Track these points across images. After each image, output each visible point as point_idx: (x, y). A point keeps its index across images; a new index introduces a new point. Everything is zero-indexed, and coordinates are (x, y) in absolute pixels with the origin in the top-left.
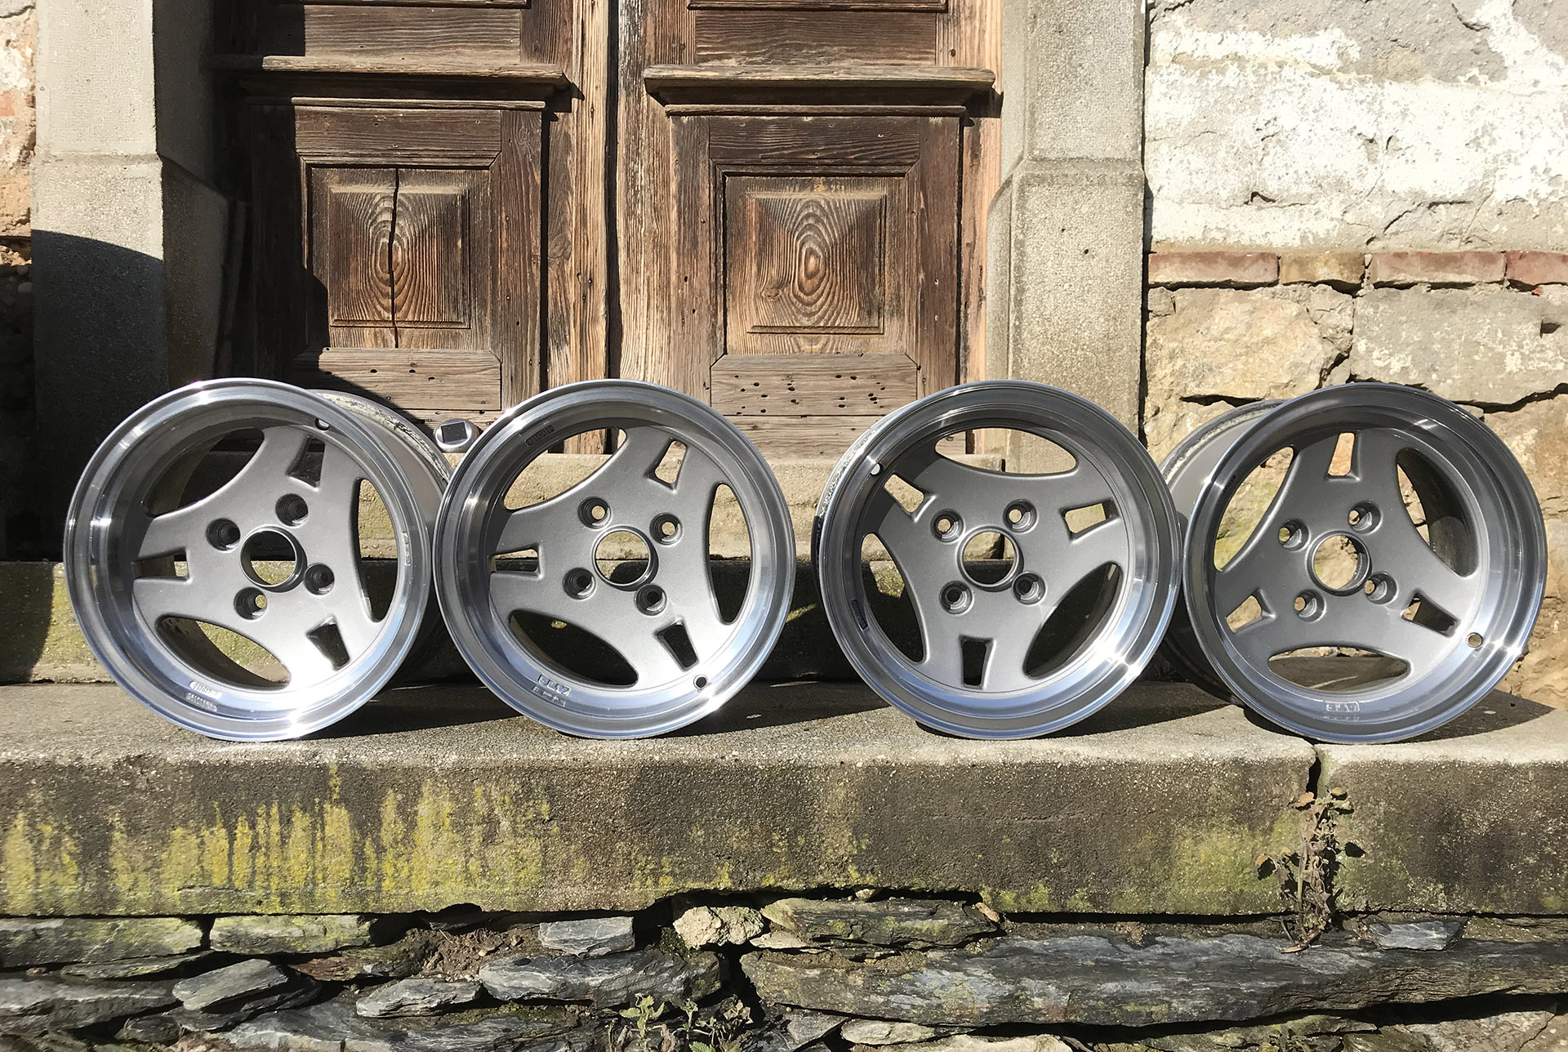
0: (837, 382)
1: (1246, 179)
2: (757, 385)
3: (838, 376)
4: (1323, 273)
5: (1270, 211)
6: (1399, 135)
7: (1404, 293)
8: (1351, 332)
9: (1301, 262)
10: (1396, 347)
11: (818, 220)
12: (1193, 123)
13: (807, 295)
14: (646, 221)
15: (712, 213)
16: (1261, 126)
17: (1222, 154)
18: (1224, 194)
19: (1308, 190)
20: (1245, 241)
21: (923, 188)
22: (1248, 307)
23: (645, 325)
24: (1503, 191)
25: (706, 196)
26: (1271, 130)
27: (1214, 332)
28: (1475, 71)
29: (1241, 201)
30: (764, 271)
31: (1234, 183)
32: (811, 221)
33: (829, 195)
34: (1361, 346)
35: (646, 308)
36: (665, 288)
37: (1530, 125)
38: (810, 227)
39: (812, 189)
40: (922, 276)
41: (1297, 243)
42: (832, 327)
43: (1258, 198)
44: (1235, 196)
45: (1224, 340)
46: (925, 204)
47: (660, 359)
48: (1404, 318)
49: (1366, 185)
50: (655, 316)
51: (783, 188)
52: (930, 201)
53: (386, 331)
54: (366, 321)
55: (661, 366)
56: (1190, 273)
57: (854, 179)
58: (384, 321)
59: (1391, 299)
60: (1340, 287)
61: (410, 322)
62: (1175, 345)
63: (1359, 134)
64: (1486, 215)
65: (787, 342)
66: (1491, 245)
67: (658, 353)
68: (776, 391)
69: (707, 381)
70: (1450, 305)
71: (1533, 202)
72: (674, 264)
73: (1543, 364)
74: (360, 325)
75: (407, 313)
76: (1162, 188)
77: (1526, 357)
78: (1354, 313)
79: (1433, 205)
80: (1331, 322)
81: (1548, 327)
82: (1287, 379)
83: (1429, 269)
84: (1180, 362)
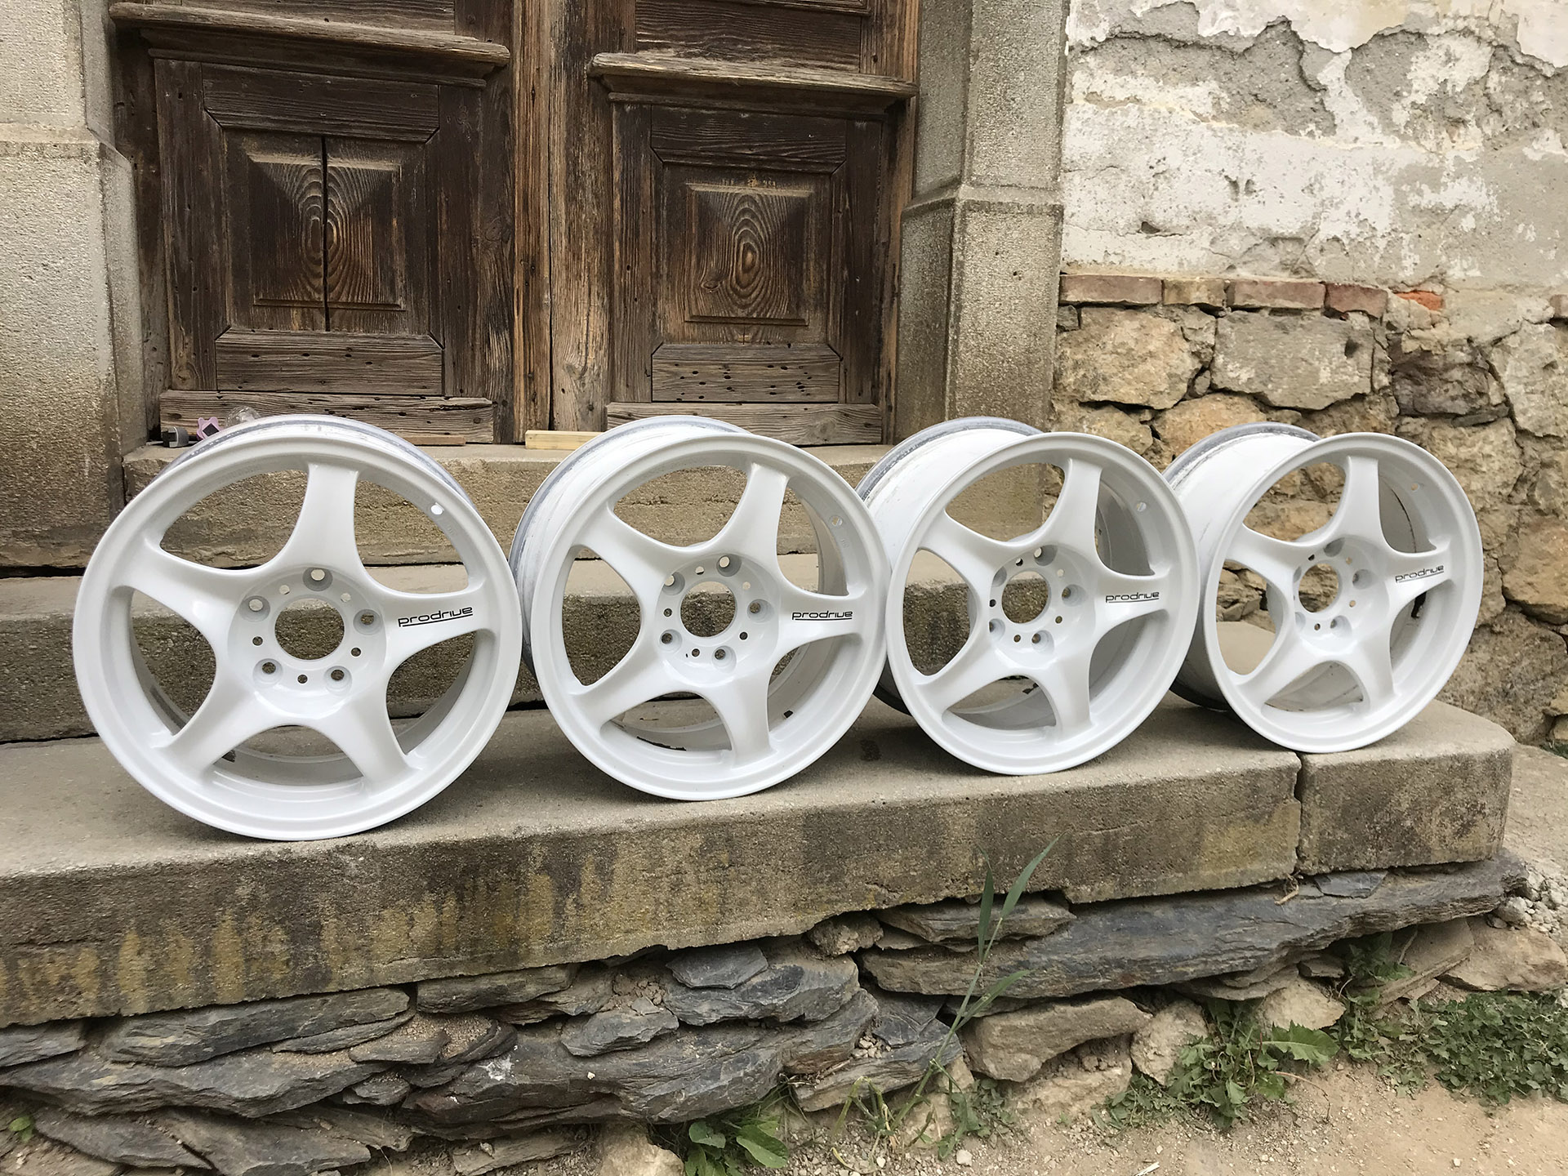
0: (770, 371)
1: (1139, 210)
2: (695, 373)
3: (770, 366)
4: (1195, 297)
5: (1156, 240)
6: (1254, 179)
7: (1254, 315)
8: (1213, 348)
9: (1178, 287)
10: (1245, 361)
11: (754, 216)
12: (1100, 157)
13: (743, 287)
14: (587, 208)
15: (653, 204)
16: (1154, 164)
17: (1122, 187)
18: (1122, 223)
19: (1186, 222)
20: (1136, 265)
21: (848, 188)
22: (1136, 324)
23: (586, 310)
24: (1327, 230)
25: (647, 185)
26: (1161, 168)
27: (1109, 347)
28: (1312, 127)
29: (1133, 230)
30: (703, 262)
31: (1129, 215)
32: (747, 217)
33: (763, 191)
34: (1220, 360)
35: (587, 294)
36: (607, 278)
37: (1349, 176)
38: (746, 222)
39: (746, 184)
40: (846, 273)
41: (1176, 268)
42: (764, 319)
43: (1148, 228)
44: (1129, 226)
45: (1117, 353)
46: (850, 205)
47: (601, 345)
48: (1251, 338)
49: (1228, 220)
50: (596, 302)
51: (719, 182)
52: (854, 202)
53: (316, 312)
54: (295, 301)
55: (602, 352)
56: (1095, 294)
57: (785, 176)
58: (314, 302)
59: (1243, 320)
60: (1207, 309)
61: (343, 303)
62: (1079, 357)
63: (1226, 177)
64: (1311, 251)
65: (721, 331)
66: (1313, 276)
67: (598, 339)
68: (713, 379)
69: (648, 368)
70: (1284, 328)
71: (1346, 241)
72: (617, 254)
73: (1345, 377)
74: (287, 305)
75: (340, 294)
76: (1073, 215)
77: (1334, 372)
78: (1216, 333)
79: (1274, 241)
80: (1199, 339)
81: (1351, 349)
82: (1163, 387)
83: (1272, 296)
84: (1082, 372)
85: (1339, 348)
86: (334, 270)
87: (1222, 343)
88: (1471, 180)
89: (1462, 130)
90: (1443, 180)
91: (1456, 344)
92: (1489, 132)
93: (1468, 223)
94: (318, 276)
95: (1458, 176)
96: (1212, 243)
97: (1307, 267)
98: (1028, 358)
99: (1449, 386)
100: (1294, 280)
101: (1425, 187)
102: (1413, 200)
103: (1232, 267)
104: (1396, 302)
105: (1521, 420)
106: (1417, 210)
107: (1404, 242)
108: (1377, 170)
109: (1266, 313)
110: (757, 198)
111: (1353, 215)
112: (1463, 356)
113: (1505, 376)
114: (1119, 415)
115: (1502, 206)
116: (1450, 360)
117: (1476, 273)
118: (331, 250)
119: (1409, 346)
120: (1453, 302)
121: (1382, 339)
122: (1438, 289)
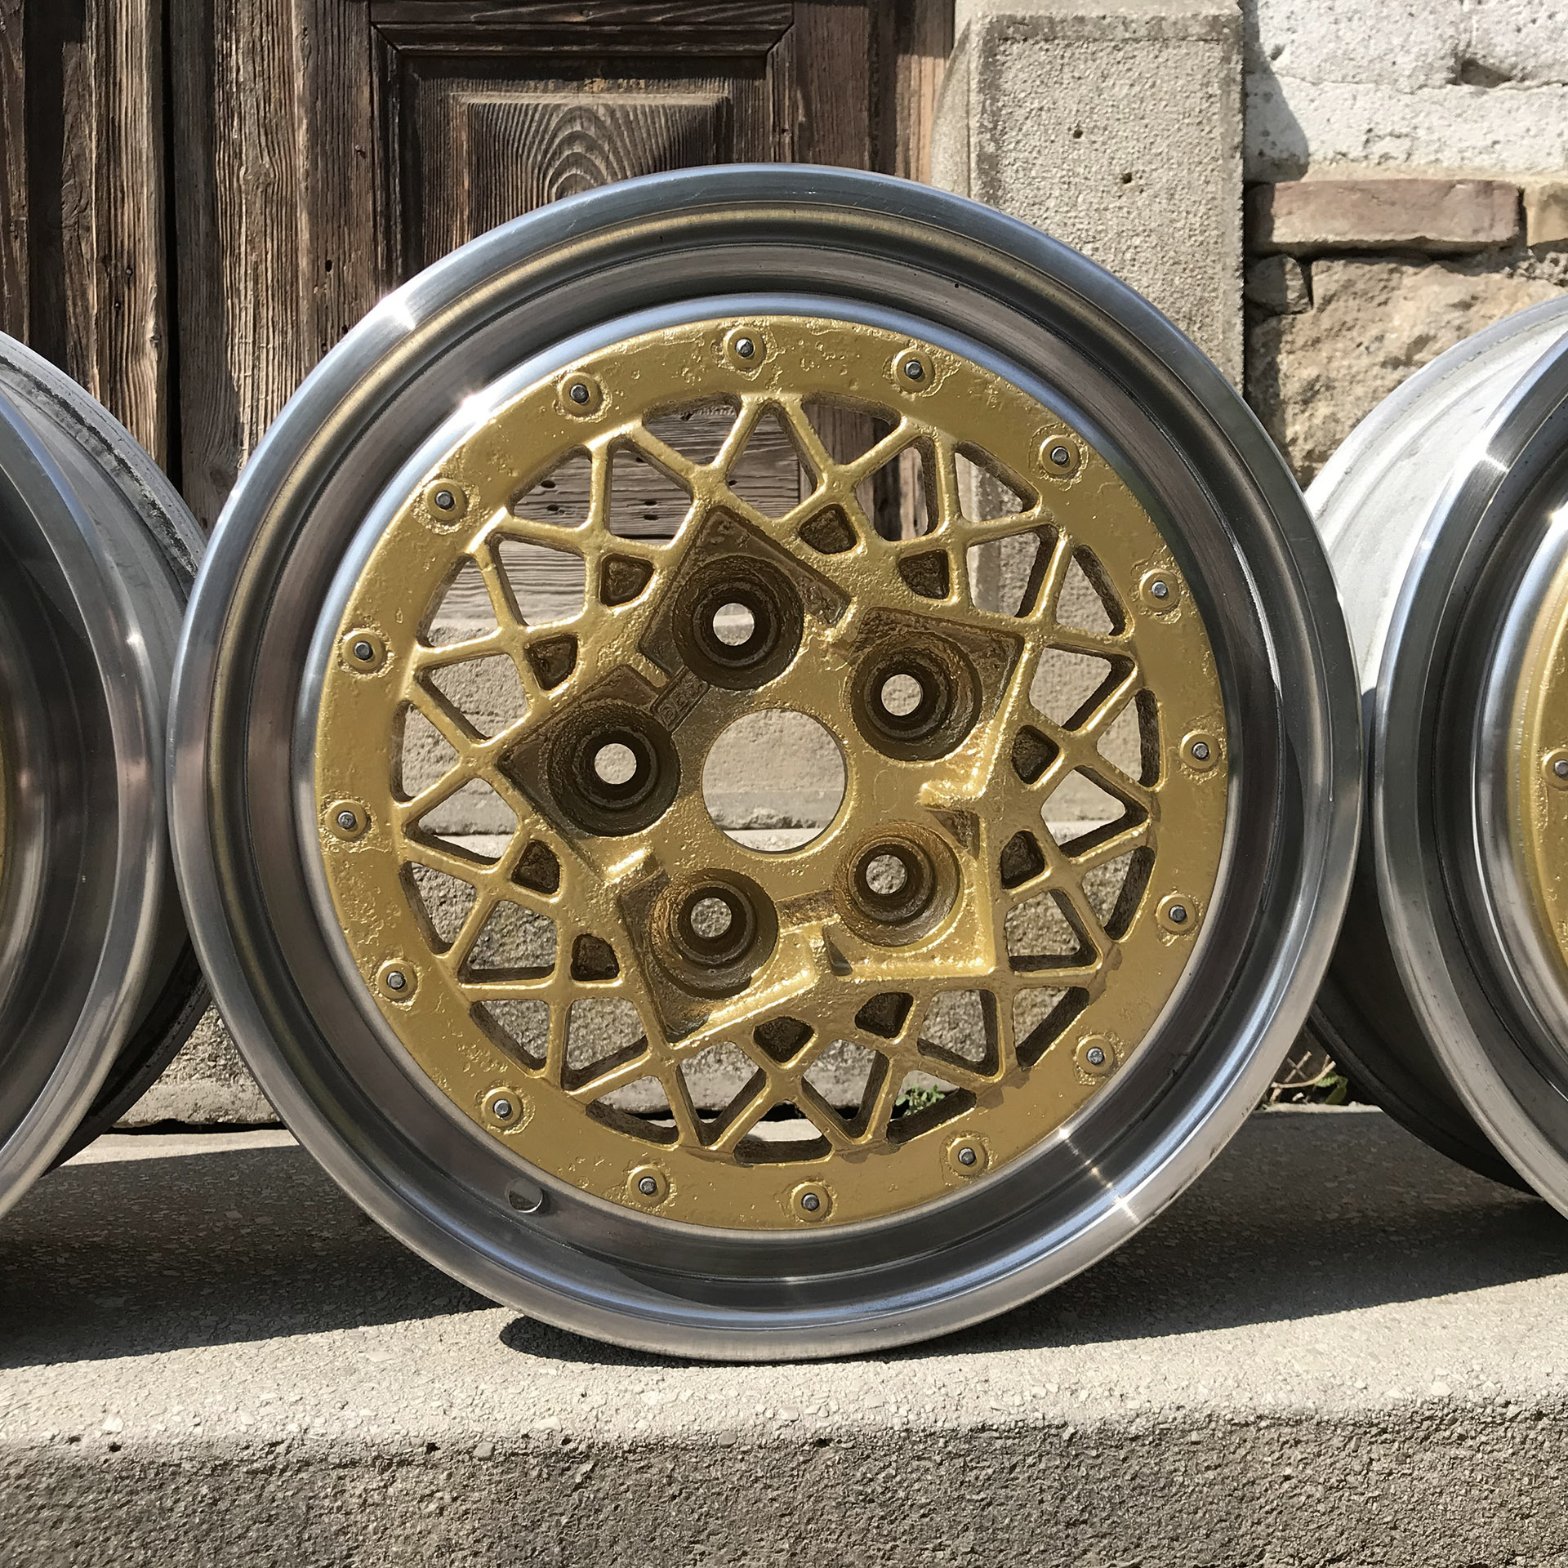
1: (1451, 31)
5: (1502, 98)
11: (592, 146)
14: (249, 154)
15: (377, 134)
18: (1406, 63)
20: (1449, 158)
21: (801, 79)
23: (250, 358)
25: (364, 99)
29: (1440, 77)
31: (1424, 43)
32: (578, 149)
33: (616, 99)
35: (250, 325)
38: (576, 160)
39: (580, 87)
43: (1475, 72)
44: (1426, 70)
46: (808, 113)
51: (523, 85)
52: (816, 106)
56: (1341, 224)
57: (666, 66)
72: (304, 236)
76: (1277, 53)
110: (601, 111)
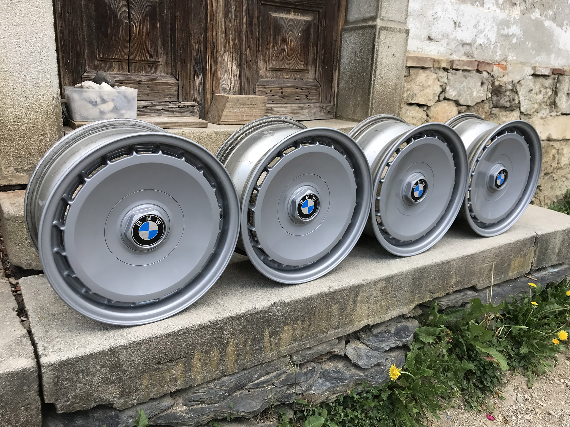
0: (297, 91)
1: (428, 32)
2: (271, 91)
3: (297, 88)
4: (444, 65)
5: (432, 43)
6: (461, 22)
7: (458, 72)
8: (446, 84)
9: (439, 61)
10: (455, 88)
11: (294, 28)
12: (418, 11)
13: (289, 56)
16: (433, 14)
17: (424, 23)
18: (423, 36)
19: (440, 37)
20: (426, 53)
22: (425, 75)
24: (479, 41)
25: (256, 13)
26: (436, 16)
27: (418, 83)
28: (478, 3)
30: (275, 46)
32: (291, 28)
33: (296, 17)
34: (448, 88)
36: (239, 51)
37: (487, 22)
38: (291, 30)
39: (290, 14)
40: (323, 52)
41: (437, 54)
42: (295, 69)
43: (430, 39)
44: (425, 38)
45: (420, 85)
46: (326, 24)
47: (236, 79)
48: (457, 80)
49: (452, 37)
50: (235, 62)
51: (280, 12)
53: (124, 64)
54: (116, 59)
55: (237, 82)
56: (415, 63)
57: (303, 11)
58: (124, 59)
59: (455, 74)
60: (445, 69)
61: (136, 60)
62: (409, 87)
63: (453, 20)
64: (474, 49)
65: (279, 74)
66: (473, 58)
67: (235, 77)
68: (276, 94)
69: (255, 89)
70: (465, 77)
71: (483, 45)
72: (244, 41)
73: (480, 94)
74: (112, 60)
75: (136, 56)
77: (477, 92)
78: (447, 78)
79: (463, 45)
80: (442, 80)
81: (482, 84)
82: (431, 98)
83: (464, 65)
84: (409, 92)
85: (479, 84)
86: (134, 45)
87: (449, 82)
88: (517, 25)
89: (515, 7)
90: (510, 25)
91: (509, 83)
92: (522, 8)
93: (515, 40)
94: (126, 47)
95: (514, 24)
96: (447, 44)
97: (472, 55)
98: (396, 87)
99: (506, 97)
100: (468, 59)
101: (505, 27)
102: (502, 32)
103: (451, 54)
104: (495, 68)
105: (522, 109)
106: (502, 35)
107: (498, 47)
108: (494, 21)
109: (461, 72)
110: (294, 20)
111: (486, 36)
112: (510, 87)
113: (520, 94)
114: (418, 108)
115: (524, 35)
116: (507, 88)
117: (515, 58)
118: (133, 36)
119: (497, 83)
120: (509, 68)
121: (490, 81)
122: (505, 63)
